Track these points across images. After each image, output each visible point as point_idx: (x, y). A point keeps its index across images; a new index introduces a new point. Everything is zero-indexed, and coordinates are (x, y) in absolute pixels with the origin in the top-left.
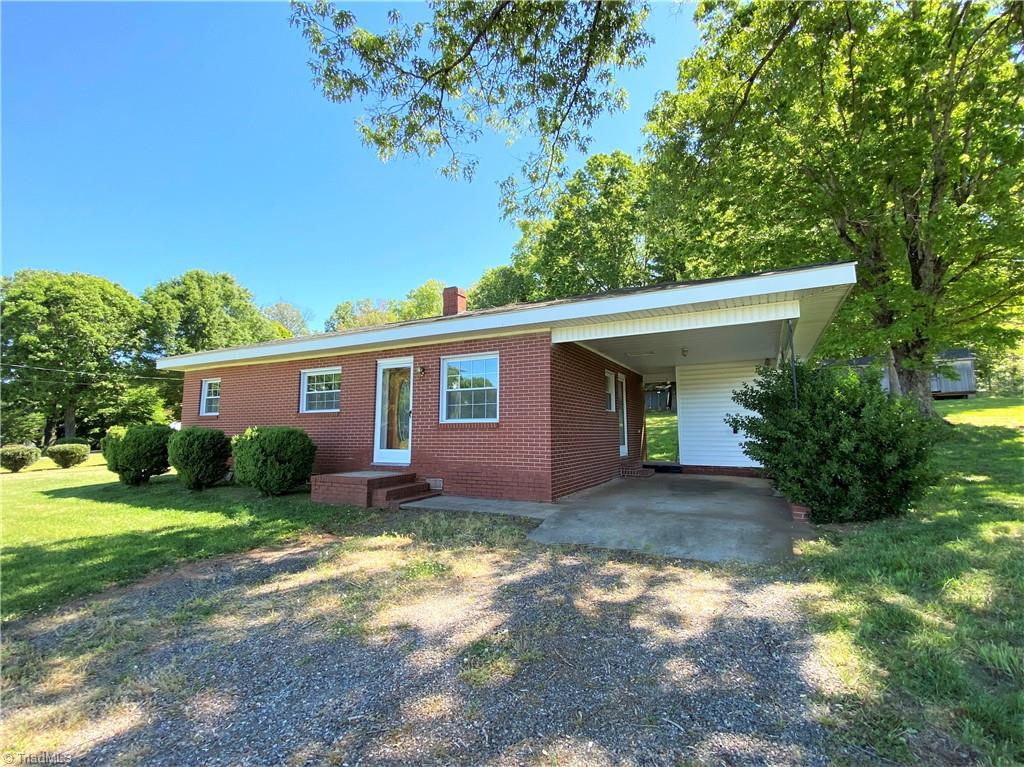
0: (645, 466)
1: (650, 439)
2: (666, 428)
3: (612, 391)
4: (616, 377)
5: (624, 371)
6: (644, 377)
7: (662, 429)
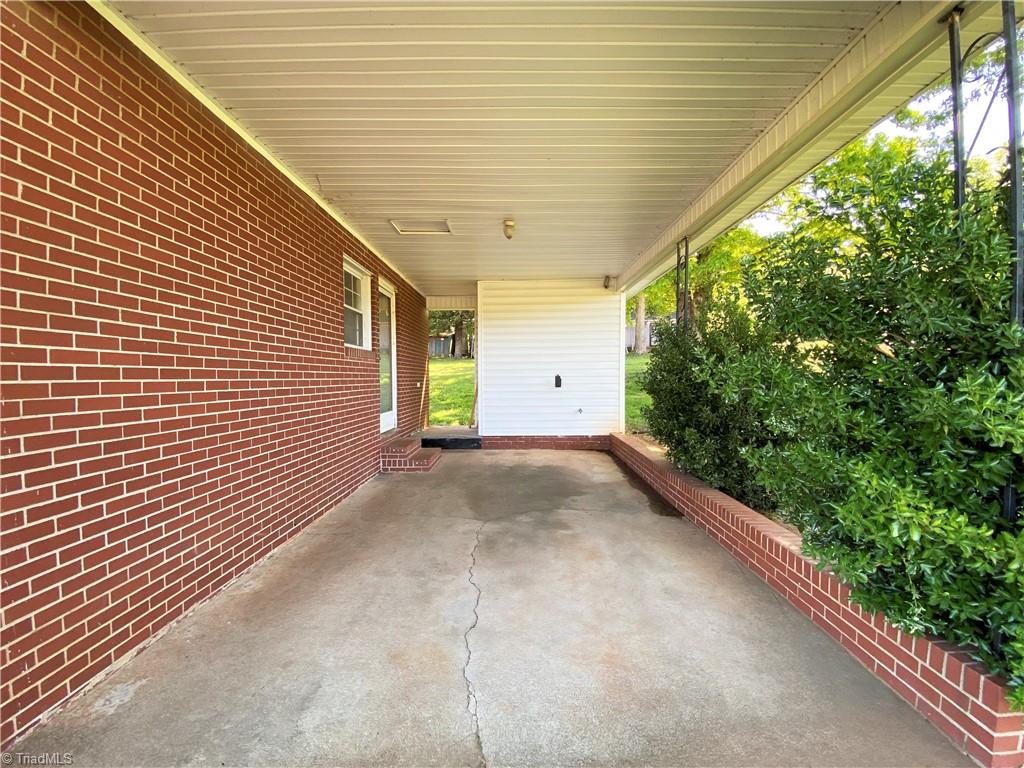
0: (427, 443)
1: (434, 389)
2: (452, 377)
3: (365, 308)
4: (374, 284)
5: (392, 277)
6: (428, 300)
7: (446, 378)
